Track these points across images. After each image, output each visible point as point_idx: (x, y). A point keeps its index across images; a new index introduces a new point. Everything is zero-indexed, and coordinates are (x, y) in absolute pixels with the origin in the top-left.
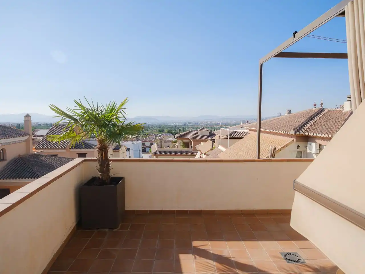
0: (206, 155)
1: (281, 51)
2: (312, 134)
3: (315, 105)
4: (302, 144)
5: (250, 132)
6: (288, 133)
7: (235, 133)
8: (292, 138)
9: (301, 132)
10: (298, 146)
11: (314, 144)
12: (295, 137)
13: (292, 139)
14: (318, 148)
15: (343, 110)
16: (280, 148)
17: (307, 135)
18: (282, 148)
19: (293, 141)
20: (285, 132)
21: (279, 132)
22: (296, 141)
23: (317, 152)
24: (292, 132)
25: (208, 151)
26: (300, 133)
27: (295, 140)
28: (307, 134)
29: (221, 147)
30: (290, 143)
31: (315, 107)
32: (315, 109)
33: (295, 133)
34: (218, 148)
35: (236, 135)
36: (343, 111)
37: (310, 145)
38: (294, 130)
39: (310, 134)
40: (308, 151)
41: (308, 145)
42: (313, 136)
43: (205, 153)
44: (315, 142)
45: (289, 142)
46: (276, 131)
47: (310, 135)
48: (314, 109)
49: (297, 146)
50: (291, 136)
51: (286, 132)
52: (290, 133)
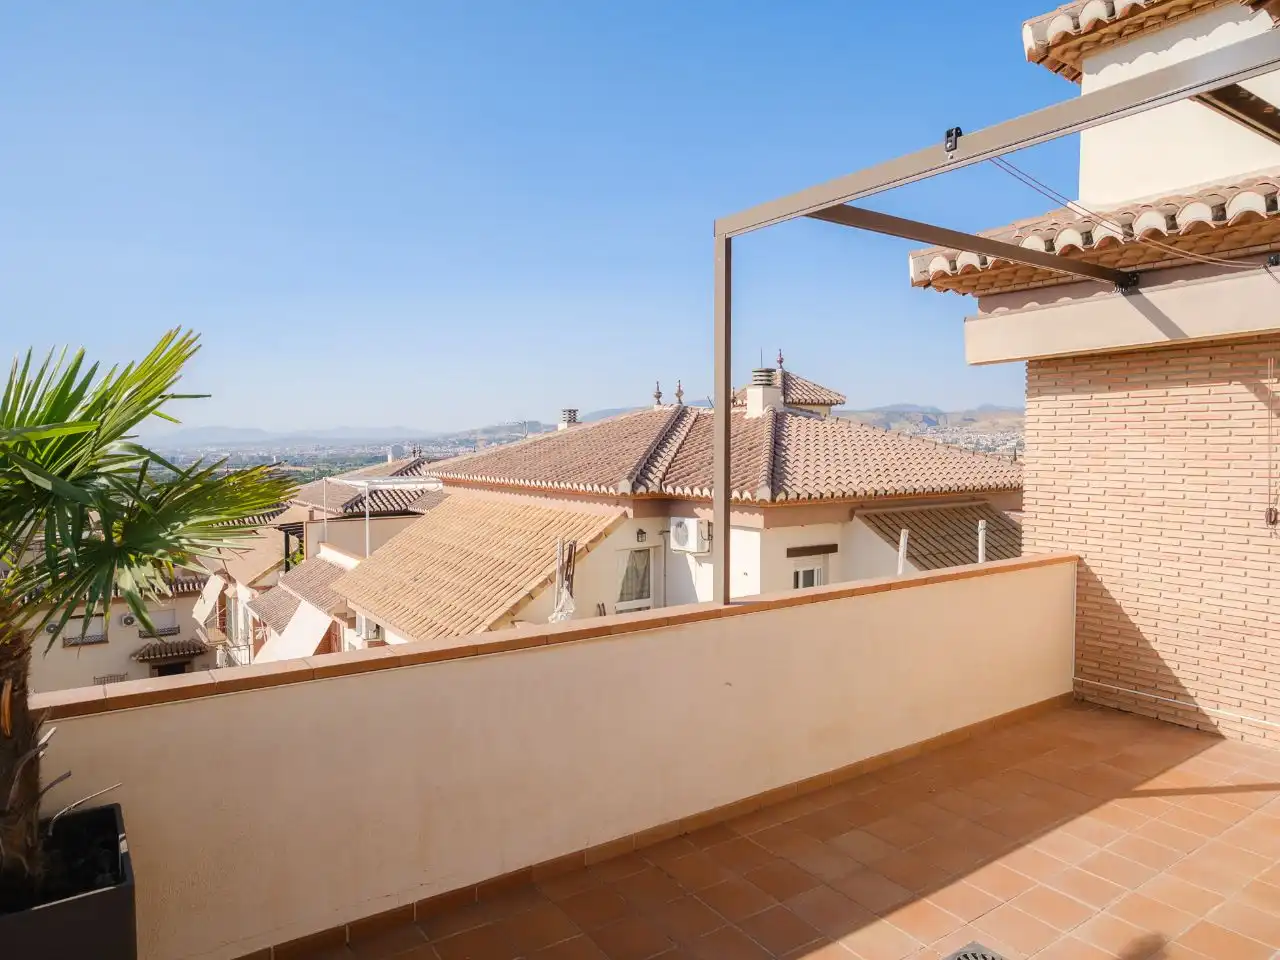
0: (257, 589)
1: (849, 198)
2: (687, 491)
3: (659, 395)
4: (650, 525)
5: (448, 490)
6: (612, 490)
7: (374, 495)
8: (619, 507)
9: (650, 484)
10: (641, 533)
11: (691, 523)
12: (631, 503)
13: (620, 510)
14: (706, 536)
15: (745, 413)
16: (586, 541)
17: (670, 494)
18: (592, 541)
19: (625, 515)
20: (600, 486)
21: (575, 486)
22: (636, 515)
23: (703, 547)
24: (625, 486)
25: (266, 573)
26: (648, 489)
27: (630, 512)
28: (669, 490)
29: (328, 554)
30: (616, 524)
31: (659, 403)
32: (660, 407)
33: (634, 488)
34: (318, 556)
35: (379, 503)
36: (746, 417)
37: (680, 525)
38: (629, 478)
39: (679, 490)
40: (674, 545)
41: (673, 529)
42: (688, 496)
43: (254, 582)
44: (695, 516)
45: (611, 521)
46: (562, 485)
47: (679, 494)
48: (657, 408)
49: (638, 534)
50: (618, 500)
51: (604, 488)
52: (616, 489)
